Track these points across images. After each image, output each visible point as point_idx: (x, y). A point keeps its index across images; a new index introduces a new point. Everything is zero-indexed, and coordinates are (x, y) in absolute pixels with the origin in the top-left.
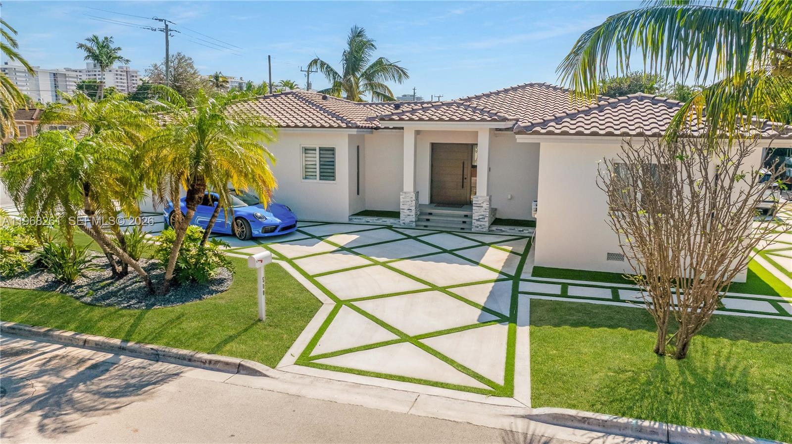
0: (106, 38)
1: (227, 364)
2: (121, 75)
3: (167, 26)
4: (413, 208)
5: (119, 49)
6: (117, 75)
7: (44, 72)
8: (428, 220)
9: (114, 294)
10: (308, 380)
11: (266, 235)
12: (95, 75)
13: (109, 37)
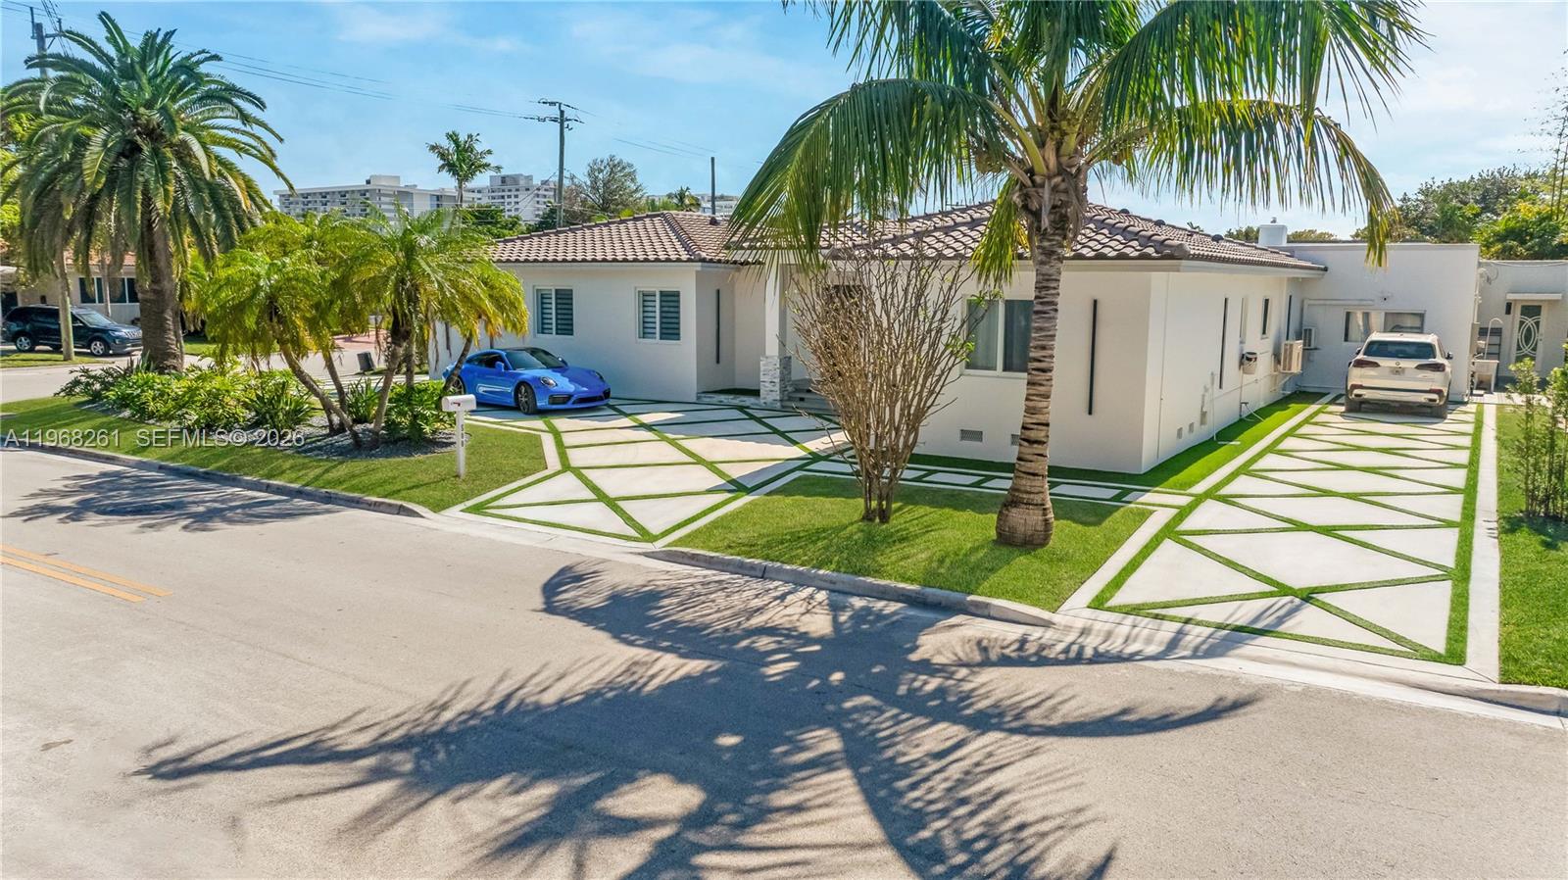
0: (470, 136)
1: (390, 505)
2: (545, 196)
3: (562, 112)
4: (777, 380)
5: (489, 152)
6: (538, 196)
7: (423, 193)
8: (802, 399)
9: (320, 448)
10: (460, 522)
11: (554, 407)
12: (503, 197)
13: (474, 134)
